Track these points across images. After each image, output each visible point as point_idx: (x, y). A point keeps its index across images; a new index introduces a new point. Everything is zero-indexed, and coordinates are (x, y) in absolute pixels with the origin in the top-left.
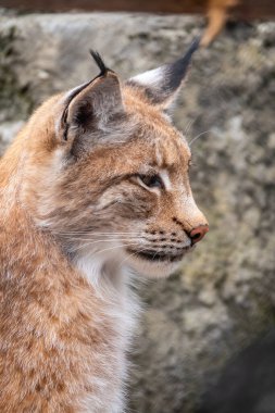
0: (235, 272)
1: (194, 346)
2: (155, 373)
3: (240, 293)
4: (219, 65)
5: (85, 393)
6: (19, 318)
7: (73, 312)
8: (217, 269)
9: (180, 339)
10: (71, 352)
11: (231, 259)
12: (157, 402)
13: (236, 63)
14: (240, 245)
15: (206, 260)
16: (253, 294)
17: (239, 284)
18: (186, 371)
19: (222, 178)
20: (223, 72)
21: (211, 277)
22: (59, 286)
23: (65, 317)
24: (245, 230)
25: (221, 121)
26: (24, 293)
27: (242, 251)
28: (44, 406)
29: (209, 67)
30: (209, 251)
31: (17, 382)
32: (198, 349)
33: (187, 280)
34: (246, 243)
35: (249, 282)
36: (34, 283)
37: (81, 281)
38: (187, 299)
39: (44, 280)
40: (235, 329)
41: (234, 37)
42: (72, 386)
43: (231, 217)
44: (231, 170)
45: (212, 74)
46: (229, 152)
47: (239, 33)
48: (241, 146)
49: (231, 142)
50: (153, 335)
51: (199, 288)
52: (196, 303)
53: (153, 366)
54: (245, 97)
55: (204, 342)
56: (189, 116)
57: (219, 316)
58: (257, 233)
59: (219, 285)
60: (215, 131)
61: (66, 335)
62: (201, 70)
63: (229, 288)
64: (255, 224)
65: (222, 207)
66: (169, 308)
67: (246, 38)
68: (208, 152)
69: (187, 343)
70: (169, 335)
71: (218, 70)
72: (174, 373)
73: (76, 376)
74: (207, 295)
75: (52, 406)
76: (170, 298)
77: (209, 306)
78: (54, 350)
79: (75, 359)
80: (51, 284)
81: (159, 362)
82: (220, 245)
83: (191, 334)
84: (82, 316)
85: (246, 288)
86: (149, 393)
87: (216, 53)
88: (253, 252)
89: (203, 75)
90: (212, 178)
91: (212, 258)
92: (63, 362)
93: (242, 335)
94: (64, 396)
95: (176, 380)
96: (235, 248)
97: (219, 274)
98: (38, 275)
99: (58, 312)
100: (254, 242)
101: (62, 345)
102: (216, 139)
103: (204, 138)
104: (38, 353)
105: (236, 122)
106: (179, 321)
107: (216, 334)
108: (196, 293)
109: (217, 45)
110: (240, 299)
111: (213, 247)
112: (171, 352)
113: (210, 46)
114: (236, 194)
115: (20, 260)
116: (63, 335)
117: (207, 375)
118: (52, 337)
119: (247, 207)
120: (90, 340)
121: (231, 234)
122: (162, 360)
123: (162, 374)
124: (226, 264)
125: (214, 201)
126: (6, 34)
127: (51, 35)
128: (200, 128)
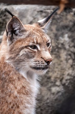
0: (65, 77)
2: (43, 104)
5: (25, 108)
6: (7, 88)
7: (21, 86)
8: (61, 76)
9: (50, 95)
10: (21, 97)
11: (64, 73)
14: (67, 69)
15: (58, 73)
16: (70, 83)
17: (66, 80)
18: (52, 104)
21: (59, 78)
23: (19, 87)
24: (69, 65)
27: (67, 71)
30: (58, 71)
32: (55, 98)
33: (52, 79)
34: (69, 69)
37: (23, 77)
38: (52, 84)
42: (21, 107)
43: (64, 62)
49: (65, 41)
50: (43, 94)
51: (56, 81)
52: (55, 85)
55: (57, 96)
57: (61, 89)
58: (72, 66)
59: (61, 80)
61: (19, 92)
63: (64, 81)
65: (62, 59)
66: (48, 86)
69: (52, 96)
70: (47, 94)
72: (48, 104)
73: (22, 104)
74: (58, 83)
75: (16, 112)
76: (48, 84)
77: (58, 86)
78: (16, 97)
82: (62, 69)
83: (53, 94)
84: (24, 87)
85: (68, 81)
86: (41, 110)
88: (70, 71)
90: (60, 51)
91: (59, 73)
94: (19, 110)
95: (49, 106)
97: (61, 77)
100: (71, 69)
101: (18, 95)
102: (61, 40)
106: (50, 90)
107: (60, 94)
108: (55, 83)
110: (67, 84)
111: (60, 70)
112: (48, 99)
114: (66, 55)
117: (57, 105)
119: (69, 59)
120: (26, 94)
121: (65, 66)
122: (45, 101)
123: (45, 105)
124: (63, 75)
125: (60, 57)
126: (4, 10)
127: (16, 11)
128: (57, 37)
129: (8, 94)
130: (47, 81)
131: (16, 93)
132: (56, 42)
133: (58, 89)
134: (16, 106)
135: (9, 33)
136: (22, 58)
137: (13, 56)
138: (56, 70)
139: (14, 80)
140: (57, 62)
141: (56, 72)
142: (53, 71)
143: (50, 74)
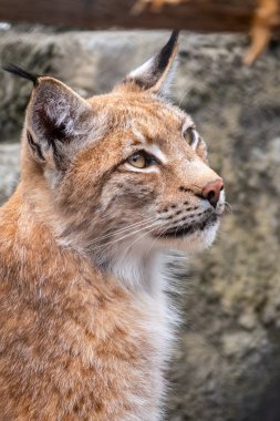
0: (275, 296)
1: (234, 371)
2: (194, 398)
5: (124, 411)
6: (55, 337)
7: (110, 328)
8: (257, 292)
9: (219, 363)
10: (109, 369)
11: (271, 282)
15: (246, 283)
17: (279, 308)
18: (225, 395)
19: (263, 200)
20: (266, 92)
21: (251, 301)
22: (94, 300)
23: (101, 334)
25: (263, 142)
26: (58, 310)
29: (250, 86)
30: (249, 274)
32: (237, 374)
33: (227, 303)
36: (68, 300)
38: (226, 323)
39: (78, 296)
40: (275, 353)
41: (276, 56)
42: (110, 405)
43: (272, 240)
44: (273, 192)
45: (254, 94)
46: (270, 173)
49: (272, 162)
50: (191, 359)
51: (238, 312)
52: (236, 327)
53: (192, 391)
55: (244, 366)
56: (230, 136)
57: (258, 340)
59: (259, 309)
60: (256, 152)
61: (103, 352)
62: (243, 90)
63: (269, 312)
65: (263, 229)
66: (209, 332)
68: (249, 173)
69: (226, 368)
70: (208, 360)
71: (260, 90)
72: (212, 397)
73: (115, 394)
74: (248, 319)
76: (210, 322)
77: (249, 330)
78: (92, 369)
79: (112, 376)
80: (86, 299)
81: (197, 387)
82: (261, 268)
83: (231, 358)
84: (119, 331)
86: (187, 418)
87: (258, 73)
89: (244, 95)
90: (253, 200)
91: (253, 281)
92: (101, 381)
94: (102, 416)
95: (214, 405)
96: (276, 270)
97: (260, 298)
98: (71, 292)
99: (94, 328)
101: (99, 362)
102: (257, 160)
103: (245, 159)
104: (75, 372)
105: (277, 143)
106: (218, 345)
107: (256, 358)
108: (236, 317)
109: (259, 64)
110: (279, 323)
111: (254, 269)
112: (210, 377)
113: (253, 66)
114: (277, 216)
115: (51, 278)
116: (101, 353)
117: (247, 400)
118: (89, 355)
120: (128, 356)
121: (272, 257)
122: (201, 385)
123: (201, 398)
124: (267, 287)
125: (254, 223)
126: (44, 51)
127: (90, 52)
128: (241, 149)
129: (62, 360)
130: (206, 313)
132: (241, 168)
133: (246, 340)
134: (89, 402)
138: (240, 269)
140: (244, 243)
141: (238, 277)
142: (230, 276)
143: (219, 286)
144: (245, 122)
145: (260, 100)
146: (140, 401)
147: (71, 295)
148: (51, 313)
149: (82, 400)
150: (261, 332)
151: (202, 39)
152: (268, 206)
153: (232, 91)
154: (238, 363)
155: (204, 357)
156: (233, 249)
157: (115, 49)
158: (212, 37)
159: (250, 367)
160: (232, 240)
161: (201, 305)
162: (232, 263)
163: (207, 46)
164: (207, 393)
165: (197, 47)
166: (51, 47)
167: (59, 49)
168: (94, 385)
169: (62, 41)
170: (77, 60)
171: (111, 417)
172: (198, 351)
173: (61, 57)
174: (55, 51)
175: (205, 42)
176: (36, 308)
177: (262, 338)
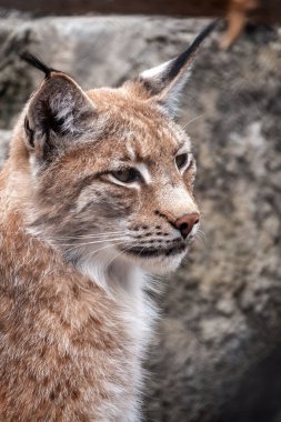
0: (254, 281)
1: (212, 356)
2: (172, 384)
3: (259, 302)
4: (237, 70)
5: (101, 400)
6: (31, 325)
8: (236, 278)
9: (198, 348)
10: (84, 358)
11: (250, 267)
12: (174, 412)
13: (256, 67)
14: (259, 253)
15: (225, 269)
16: (273, 303)
17: (258, 293)
18: (204, 381)
19: (241, 185)
20: (243, 76)
21: (229, 286)
22: (67, 290)
23: (76, 323)
24: (265, 239)
25: (241, 126)
26: (33, 299)
27: (261, 259)
28: (59, 415)
29: (228, 71)
30: (228, 260)
31: (31, 391)
32: (216, 360)
33: (205, 289)
34: (266, 251)
35: (268, 291)
37: (91, 284)
38: (205, 308)
40: (254, 339)
41: (254, 41)
42: (87, 393)
43: (250, 225)
44: (251, 177)
45: (231, 79)
46: (249, 158)
47: (259, 37)
48: (261, 152)
49: (250, 148)
50: (170, 344)
51: (217, 297)
52: (214, 312)
53: (170, 377)
54: (265, 102)
55: (223, 352)
56: (208, 121)
57: (237, 325)
58: (277, 241)
59: (237, 295)
60: (234, 137)
61: (78, 340)
62: (220, 75)
63: (248, 297)
64: (275, 232)
65: (241, 214)
66: (187, 318)
67: (266, 42)
68: (226, 158)
69: (205, 353)
70: (186, 345)
71: (238, 75)
72: (191, 383)
73: (91, 383)
74: (226, 304)
75: (67, 414)
76: (188, 308)
77: (228, 316)
78: (68, 357)
79: (88, 365)
80: (59, 289)
81: (176, 373)
82: (239, 253)
83: (209, 344)
84: (95, 321)
85: (265, 297)
86: (165, 404)
87: (235, 58)
88: (272, 260)
89: (222, 79)
90: (231, 185)
91: (231, 266)
92: (77, 369)
93: (261, 345)
94: (79, 404)
95: (193, 391)
96: (254, 256)
97: (238, 283)
99: (69, 317)
100: (273, 250)
101: (75, 352)
102: (236, 145)
103: (223, 144)
104: (51, 361)
105: (255, 128)
106: (197, 331)
107: (235, 344)
108: (215, 302)
109: (237, 48)
110: (259, 308)
111: (232, 255)
112: (188, 362)
113: (230, 49)
114: (255, 201)
116: (77, 341)
117: (225, 385)
119: (267, 215)
120: (103, 345)
121: (250, 243)
122: (179, 371)
123: (179, 384)
124: (245, 273)
125: (232, 208)
126: (21, 36)
127: (67, 38)
128: (219, 134)
129: (37, 348)
130: (185, 299)
131: (65, 344)
132: (219, 153)
133: (225, 326)
134: (66, 390)
135: (38, 133)
136: (87, 217)
137: (53, 211)
138: (219, 255)
139: (57, 298)
140: (222, 229)
141: (217, 263)
142: (208, 261)
143: (197, 271)
144: (223, 107)
145: (238, 84)
146: (117, 390)
147: (45, 285)
148: (26, 301)
149: (58, 388)
150: (240, 318)
151: (178, 24)
152: (246, 191)
153: (210, 75)
154: (217, 349)
155: (183, 343)
156: (211, 234)
157: (92, 35)
158: (189, 22)
159: (229, 353)
160: (210, 225)
161: (180, 291)
162: (210, 248)
163: (184, 31)
164: (186, 379)
165: (174, 32)
166: (28, 33)
167: (36, 34)
168: (70, 373)
169: (38, 27)
170: (54, 46)
171: (88, 404)
172: (177, 336)
173: (37, 43)
174: (31, 37)
175: (181, 28)
176: (12, 296)
177: (241, 323)
